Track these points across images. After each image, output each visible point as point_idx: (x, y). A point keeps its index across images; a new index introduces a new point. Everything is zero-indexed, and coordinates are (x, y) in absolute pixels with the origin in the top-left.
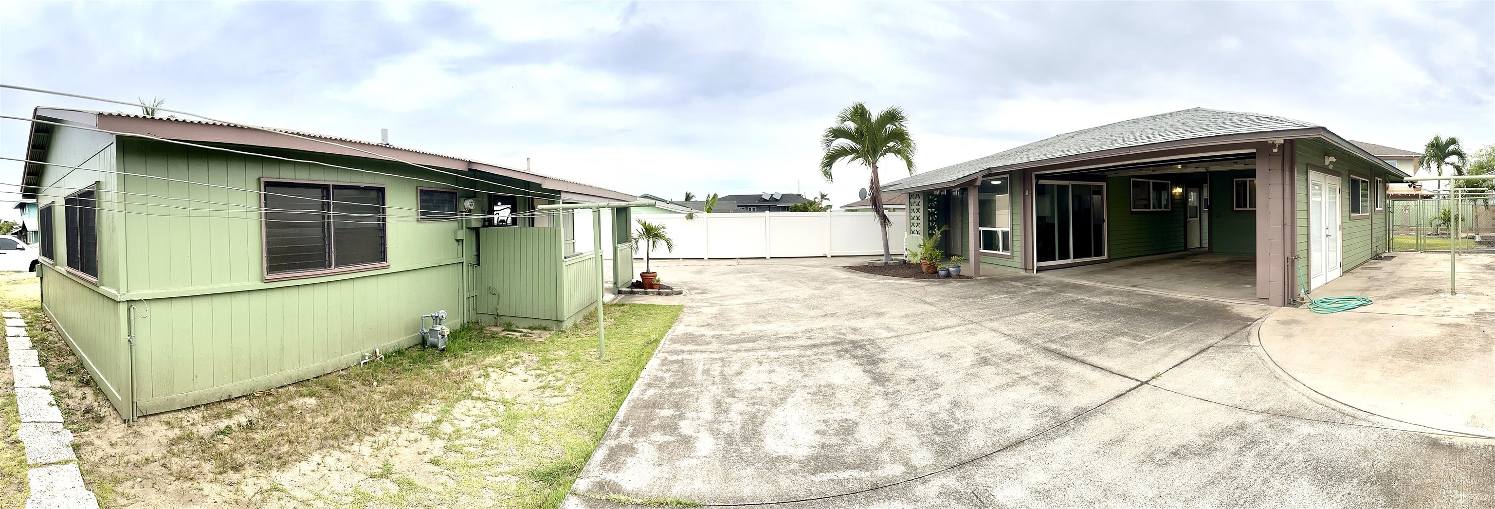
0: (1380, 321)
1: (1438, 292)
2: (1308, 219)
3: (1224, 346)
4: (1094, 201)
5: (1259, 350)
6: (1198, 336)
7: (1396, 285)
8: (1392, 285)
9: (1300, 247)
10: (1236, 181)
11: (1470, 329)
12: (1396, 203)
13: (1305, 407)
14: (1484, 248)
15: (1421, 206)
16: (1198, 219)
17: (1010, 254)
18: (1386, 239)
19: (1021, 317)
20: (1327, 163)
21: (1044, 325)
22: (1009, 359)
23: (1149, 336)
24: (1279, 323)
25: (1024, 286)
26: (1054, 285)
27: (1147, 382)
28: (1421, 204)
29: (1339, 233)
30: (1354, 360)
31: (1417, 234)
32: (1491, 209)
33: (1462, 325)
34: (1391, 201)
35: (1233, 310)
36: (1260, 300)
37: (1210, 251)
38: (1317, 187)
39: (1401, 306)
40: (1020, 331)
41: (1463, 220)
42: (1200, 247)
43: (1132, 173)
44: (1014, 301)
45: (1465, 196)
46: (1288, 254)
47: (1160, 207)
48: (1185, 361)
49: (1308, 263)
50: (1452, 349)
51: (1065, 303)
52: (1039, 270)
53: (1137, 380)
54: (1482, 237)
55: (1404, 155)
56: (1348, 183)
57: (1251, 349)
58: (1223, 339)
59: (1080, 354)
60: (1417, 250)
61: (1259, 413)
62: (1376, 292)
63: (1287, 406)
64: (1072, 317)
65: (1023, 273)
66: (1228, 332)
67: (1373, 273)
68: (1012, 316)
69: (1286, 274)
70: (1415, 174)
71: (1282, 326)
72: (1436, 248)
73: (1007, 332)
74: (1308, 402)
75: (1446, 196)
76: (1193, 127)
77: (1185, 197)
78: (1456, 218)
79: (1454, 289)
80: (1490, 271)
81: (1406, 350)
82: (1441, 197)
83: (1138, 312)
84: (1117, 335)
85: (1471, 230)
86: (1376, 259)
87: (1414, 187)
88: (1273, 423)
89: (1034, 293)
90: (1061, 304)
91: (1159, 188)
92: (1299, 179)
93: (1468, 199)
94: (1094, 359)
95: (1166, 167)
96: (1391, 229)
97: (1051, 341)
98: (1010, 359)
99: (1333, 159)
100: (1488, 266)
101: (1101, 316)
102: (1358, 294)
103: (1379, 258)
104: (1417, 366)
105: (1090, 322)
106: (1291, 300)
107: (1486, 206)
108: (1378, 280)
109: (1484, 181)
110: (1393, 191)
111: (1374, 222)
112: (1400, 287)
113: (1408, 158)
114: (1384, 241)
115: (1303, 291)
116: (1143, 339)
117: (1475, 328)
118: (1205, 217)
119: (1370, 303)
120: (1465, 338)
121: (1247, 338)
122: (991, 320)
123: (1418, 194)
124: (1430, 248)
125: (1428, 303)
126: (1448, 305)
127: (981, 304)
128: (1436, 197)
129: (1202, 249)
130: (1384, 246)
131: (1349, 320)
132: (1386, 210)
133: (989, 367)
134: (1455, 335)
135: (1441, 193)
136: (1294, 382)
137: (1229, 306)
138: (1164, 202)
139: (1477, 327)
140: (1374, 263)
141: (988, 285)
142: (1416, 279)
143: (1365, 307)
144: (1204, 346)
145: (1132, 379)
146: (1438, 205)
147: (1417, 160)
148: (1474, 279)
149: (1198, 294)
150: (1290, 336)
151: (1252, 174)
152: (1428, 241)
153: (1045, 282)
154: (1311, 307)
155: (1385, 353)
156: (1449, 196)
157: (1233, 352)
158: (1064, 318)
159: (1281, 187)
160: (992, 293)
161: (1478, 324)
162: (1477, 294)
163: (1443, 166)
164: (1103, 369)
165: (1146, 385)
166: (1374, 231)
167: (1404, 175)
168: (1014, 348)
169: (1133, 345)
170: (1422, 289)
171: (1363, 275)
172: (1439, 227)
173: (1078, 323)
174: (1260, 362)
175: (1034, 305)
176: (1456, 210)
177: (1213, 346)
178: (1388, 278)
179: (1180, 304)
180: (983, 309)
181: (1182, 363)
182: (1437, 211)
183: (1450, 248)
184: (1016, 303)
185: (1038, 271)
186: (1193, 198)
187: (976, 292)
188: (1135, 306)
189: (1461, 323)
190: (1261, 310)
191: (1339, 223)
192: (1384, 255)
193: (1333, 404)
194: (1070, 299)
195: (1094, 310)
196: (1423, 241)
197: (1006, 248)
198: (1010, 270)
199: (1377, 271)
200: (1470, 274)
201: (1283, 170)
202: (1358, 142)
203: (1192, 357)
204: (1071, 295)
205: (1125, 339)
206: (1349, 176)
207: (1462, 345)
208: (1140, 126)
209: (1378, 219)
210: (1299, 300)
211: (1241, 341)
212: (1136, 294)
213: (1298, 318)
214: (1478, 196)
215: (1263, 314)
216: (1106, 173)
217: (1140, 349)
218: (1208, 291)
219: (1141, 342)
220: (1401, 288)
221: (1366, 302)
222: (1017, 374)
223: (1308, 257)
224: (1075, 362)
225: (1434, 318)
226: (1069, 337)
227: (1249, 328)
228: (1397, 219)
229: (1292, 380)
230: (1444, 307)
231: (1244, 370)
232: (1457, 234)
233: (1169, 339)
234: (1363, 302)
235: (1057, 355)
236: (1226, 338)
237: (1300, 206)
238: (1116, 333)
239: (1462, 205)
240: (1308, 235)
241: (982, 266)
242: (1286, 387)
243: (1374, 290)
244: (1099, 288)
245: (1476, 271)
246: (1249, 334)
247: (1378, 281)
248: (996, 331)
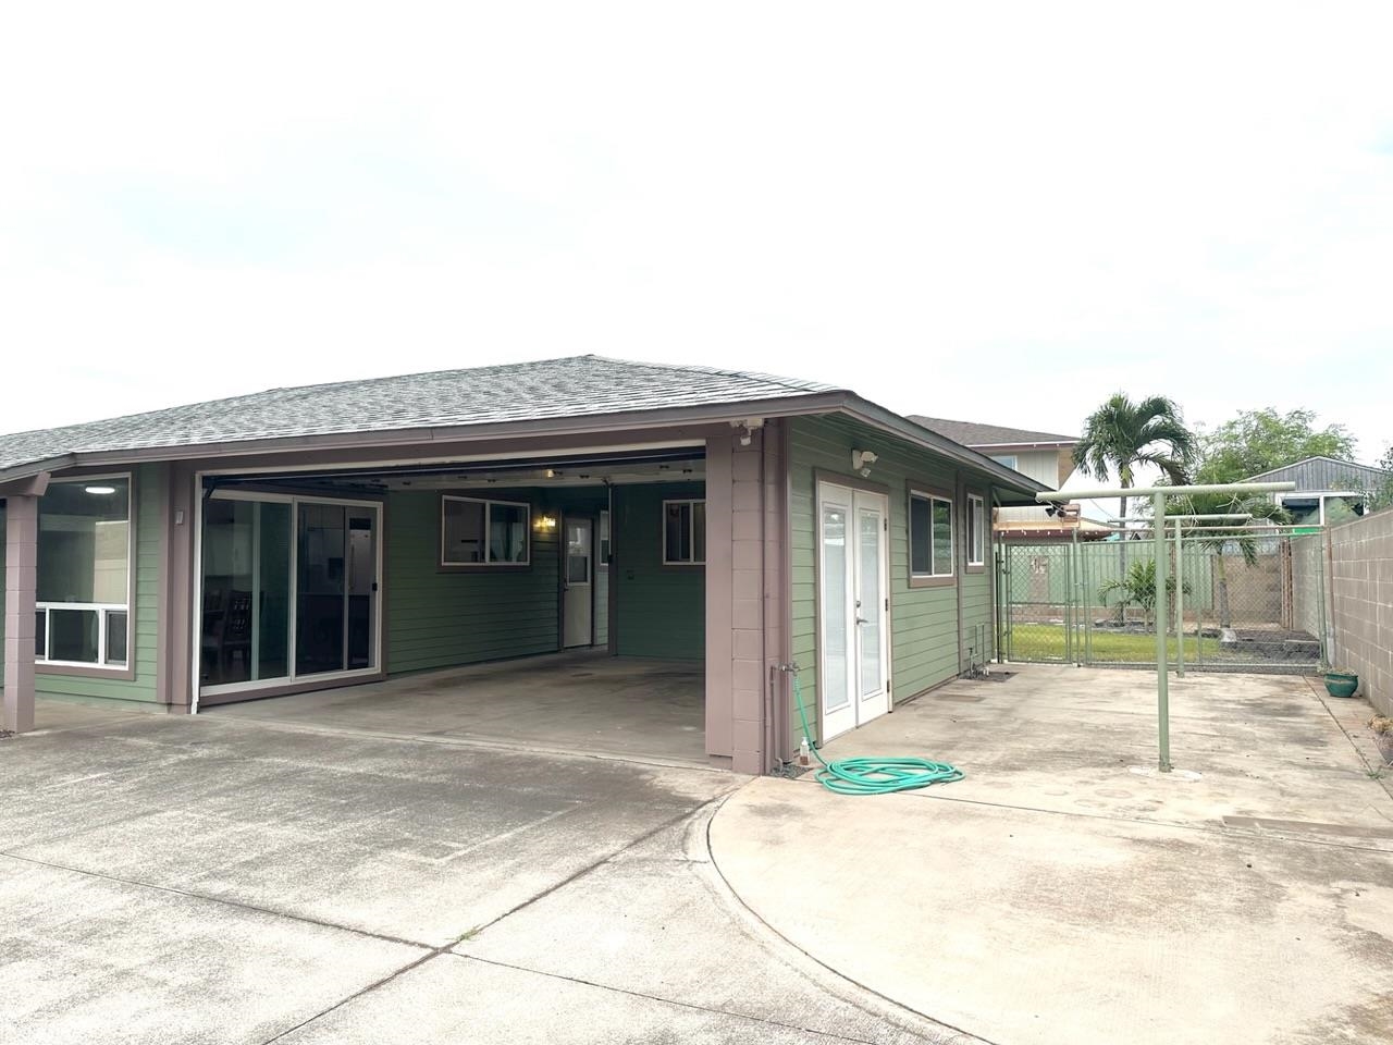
0: (981, 821)
1: (1124, 761)
2: (816, 585)
3: (631, 861)
4: (353, 542)
5: (708, 872)
6: (575, 840)
7: (1017, 739)
8: (1008, 739)
9: (799, 646)
10: (667, 505)
11: (1212, 857)
12: (1015, 550)
13: (807, 1001)
14: (1244, 659)
15: (1078, 558)
16: (589, 584)
17: (126, 668)
18: (992, 632)
19: (141, 825)
20: (857, 464)
21: (200, 839)
22: (90, 933)
23: (461, 846)
24: (752, 811)
25: (159, 748)
26: (241, 739)
27: (447, 949)
28: (1079, 552)
29: (884, 616)
30: (920, 906)
31: (1068, 623)
32: (1264, 564)
33: (1190, 845)
34: (1003, 546)
35: (655, 782)
36: (713, 759)
37: (614, 653)
38: (835, 517)
39: (1030, 788)
40: (131, 860)
41: (1187, 590)
42: (592, 645)
43: (445, 483)
44: (128, 785)
45: (1194, 533)
46: (772, 661)
47: (508, 557)
48: (540, 896)
49: (816, 681)
50: (1163, 901)
51: (265, 782)
52: (204, 705)
53: (423, 946)
54: (1239, 633)
55: (1035, 443)
56: (903, 507)
57: (689, 868)
58: (630, 846)
59: (287, 899)
60: (1069, 660)
61: (701, 1010)
62: (972, 754)
63: (766, 998)
64: (278, 813)
65: (161, 714)
66: (640, 831)
67: (962, 709)
68: (114, 823)
69: (768, 703)
70: (1061, 484)
71: (759, 819)
72: (1116, 655)
73: (92, 866)
74: (813, 992)
75: (1140, 534)
76: (574, 394)
77: (560, 538)
78: (1171, 587)
79: (1168, 757)
80: (1263, 718)
81: (1045, 894)
82: (1128, 536)
83: (441, 791)
84: (385, 847)
85: (1208, 615)
86: (970, 678)
87: (1061, 514)
88: (734, 1035)
89: (185, 763)
90: (254, 783)
91: (508, 517)
92: (795, 500)
93: (1200, 542)
94: (324, 908)
95: (518, 474)
96: (1004, 610)
97: (214, 875)
98: (92, 933)
99: (869, 456)
100: (1261, 705)
101: (351, 807)
102: (929, 755)
103: (975, 674)
104: (1074, 934)
105: (321, 821)
106: (780, 762)
107: (1250, 555)
108: (974, 725)
109: (1244, 496)
110: (1008, 525)
111: (964, 592)
112: (1029, 746)
113: (1045, 449)
114: (987, 637)
115: (805, 743)
116: (446, 851)
117: (1224, 855)
118: (603, 580)
119: (958, 777)
120: (1199, 878)
121: (683, 844)
122: (49, 841)
123: (1071, 531)
124: (1102, 656)
125: (1100, 786)
126: (1149, 795)
127: (25, 803)
128: (1117, 536)
129: (595, 649)
130: (988, 647)
131: (910, 813)
132: (991, 567)
133: (23, 962)
134: (1170, 869)
135: (1129, 526)
136: (784, 945)
137: (646, 772)
138: (517, 547)
139: (1231, 855)
140: (964, 685)
141: (56, 752)
142: (1067, 727)
143: (946, 786)
144: (586, 862)
145: (413, 944)
146: (1122, 555)
147: (1068, 452)
148: (1222, 734)
149: (581, 747)
150: (776, 842)
151: (698, 489)
152: (1097, 640)
153: (218, 734)
154: (823, 778)
155: (994, 895)
156: (1150, 534)
157: (650, 875)
158: (261, 817)
159: (756, 517)
160: (65, 771)
161: (1233, 846)
162: (1231, 772)
163: (1135, 466)
164: (340, 927)
165: (444, 955)
166: (964, 614)
167: (1037, 487)
168: (106, 903)
169: (421, 868)
170: (1083, 752)
171: (939, 712)
172: (1127, 608)
173: (290, 825)
174: (708, 898)
175: (181, 791)
176: (1168, 566)
177: (605, 861)
178: (999, 723)
179: (538, 770)
180: (30, 813)
181: (533, 900)
182: (1119, 570)
183: (1156, 658)
184: (132, 790)
185: (202, 707)
186: (578, 540)
187: (18, 771)
188: (434, 779)
189: (1187, 841)
190: (714, 781)
191: (884, 595)
192: (988, 669)
193: (872, 1002)
194: (278, 771)
195: (334, 794)
196: (1083, 640)
197: (115, 653)
198: (126, 708)
199: (973, 705)
200: (1207, 723)
201: (762, 481)
202: (929, 419)
203: (557, 887)
204: (280, 762)
205: (403, 855)
206: (907, 492)
207: (1190, 895)
208: (464, 386)
209: (975, 589)
210: (797, 762)
211: (668, 849)
212: (440, 752)
213: (794, 802)
214: (1228, 533)
215: (718, 791)
216: (384, 481)
217: (436, 876)
218: (602, 739)
219: (440, 860)
220: (1031, 747)
221: (947, 776)
222: (105, 968)
223: (816, 668)
224: (273, 917)
225: (1113, 822)
226: (264, 861)
227: (687, 821)
228: (1019, 588)
229: (779, 941)
230: (1142, 798)
231: (673, 916)
232: (1172, 623)
233: (509, 849)
234: (941, 775)
235: (226, 907)
236: (635, 843)
237: (799, 557)
238: (383, 842)
239: (1183, 555)
240: (816, 619)
241: (40, 703)
242: (765, 956)
243: (966, 749)
244: (352, 742)
245: (1226, 715)
246: (687, 834)
247: (976, 728)
248: (60, 867)
